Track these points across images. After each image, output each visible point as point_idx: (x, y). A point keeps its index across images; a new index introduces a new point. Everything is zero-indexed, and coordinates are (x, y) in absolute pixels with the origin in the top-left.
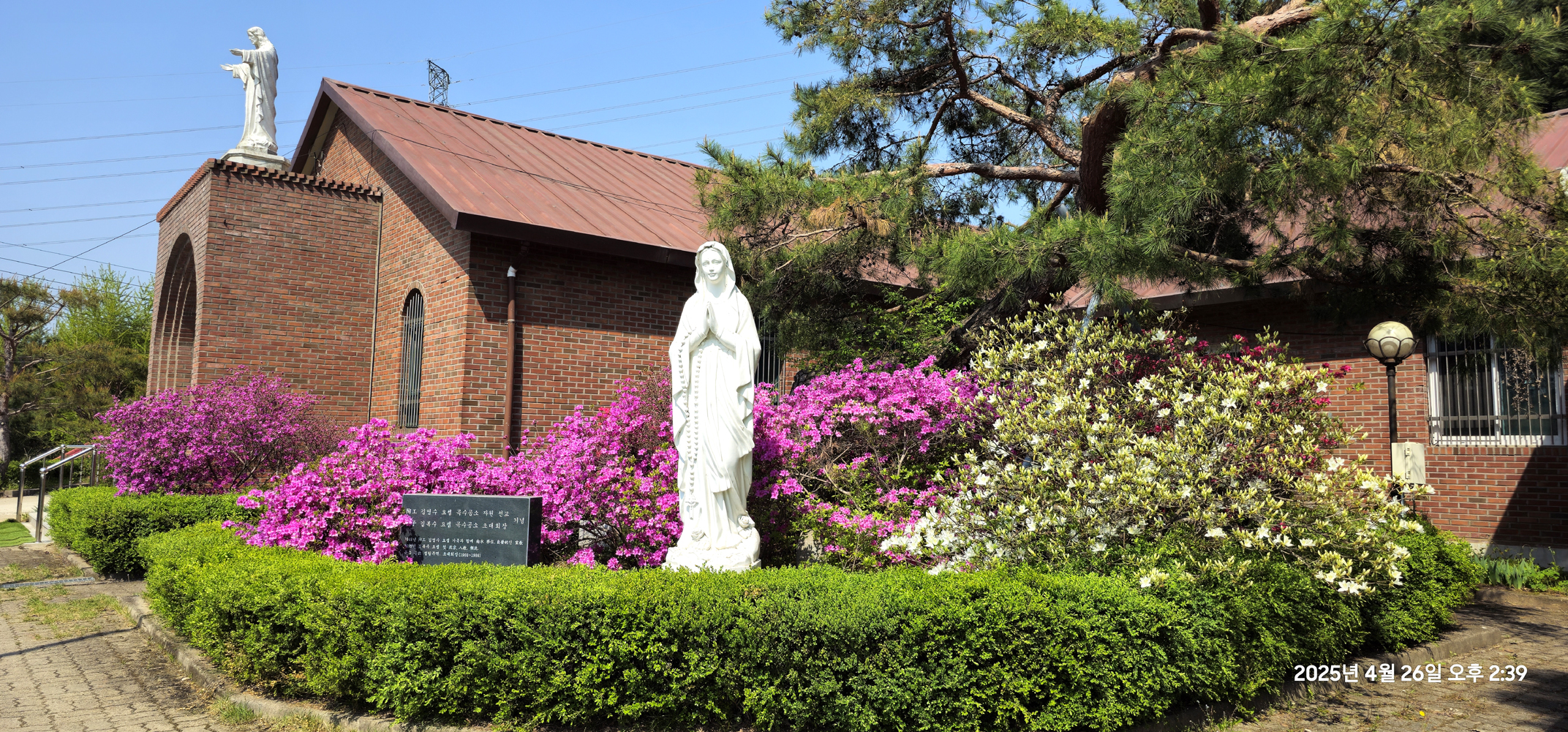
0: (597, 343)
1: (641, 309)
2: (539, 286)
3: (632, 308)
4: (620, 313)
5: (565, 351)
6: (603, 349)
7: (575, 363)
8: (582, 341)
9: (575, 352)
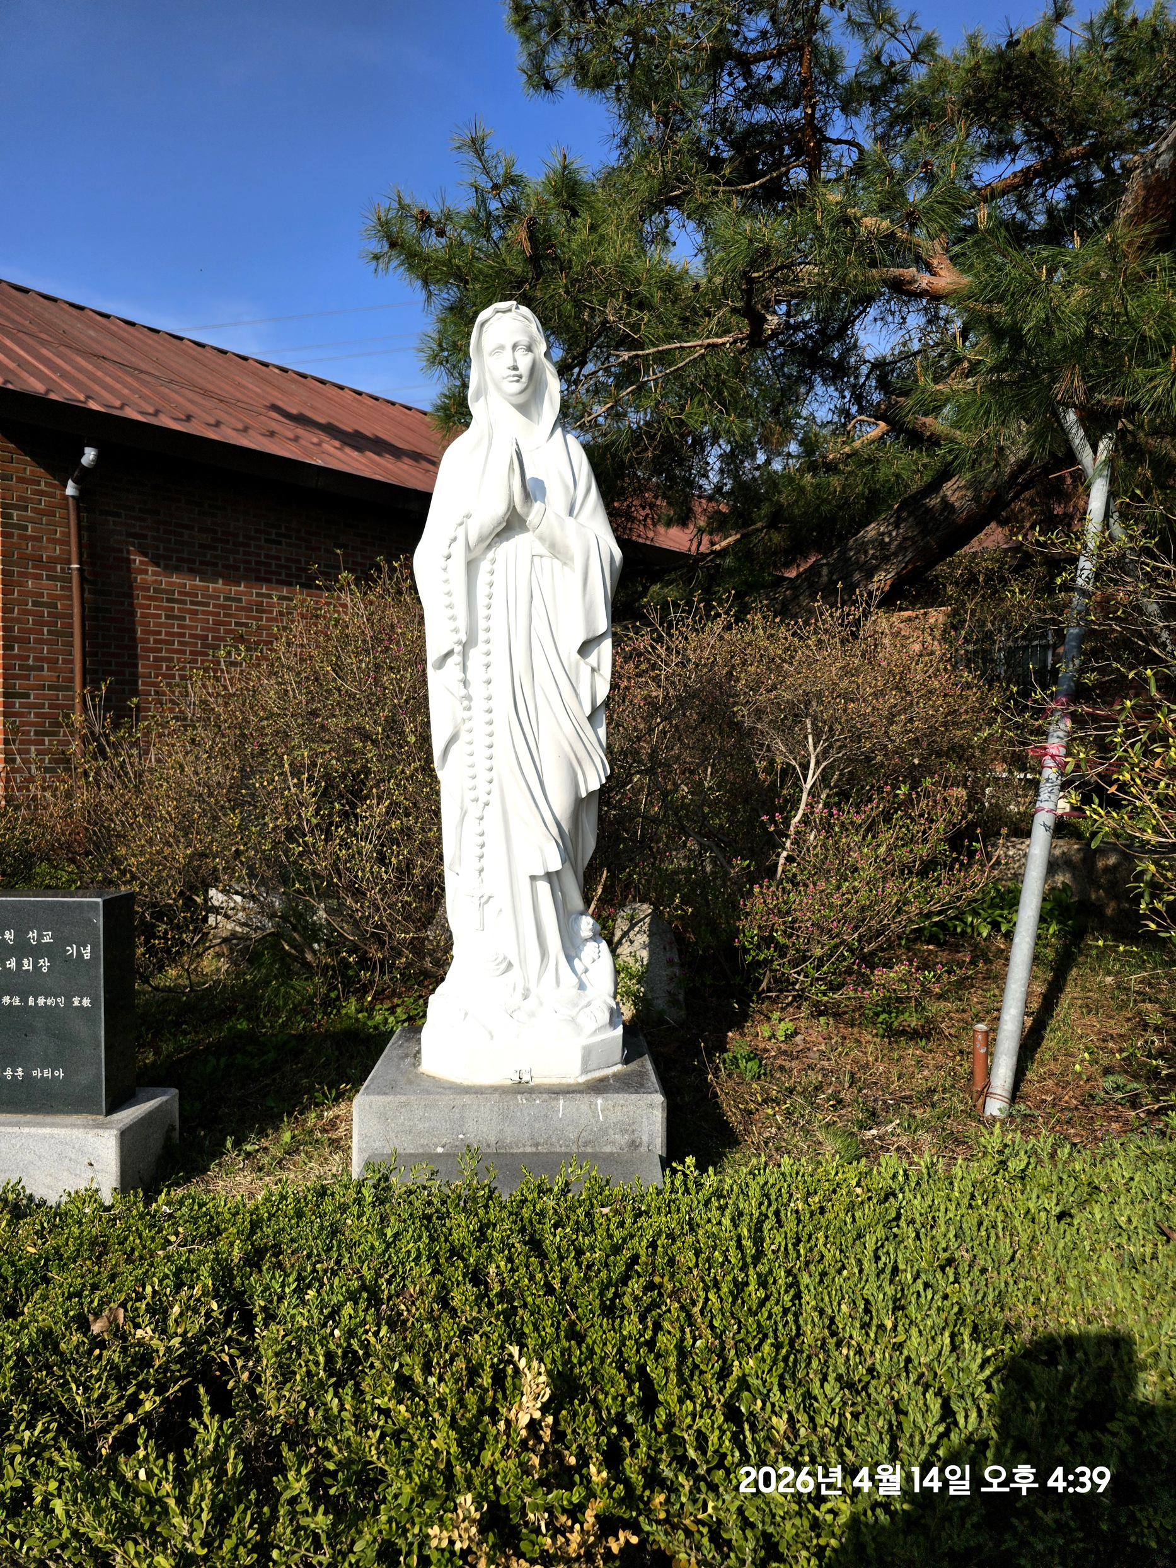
0: (215, 606)
1: (278, 558)
2: (118, 515)
3: (267, 556)
4: (249, 562)
5: (167, 617)
6: (226, 615)
7: (183, 635)
8: (192, 603)
9: (184, 619)
